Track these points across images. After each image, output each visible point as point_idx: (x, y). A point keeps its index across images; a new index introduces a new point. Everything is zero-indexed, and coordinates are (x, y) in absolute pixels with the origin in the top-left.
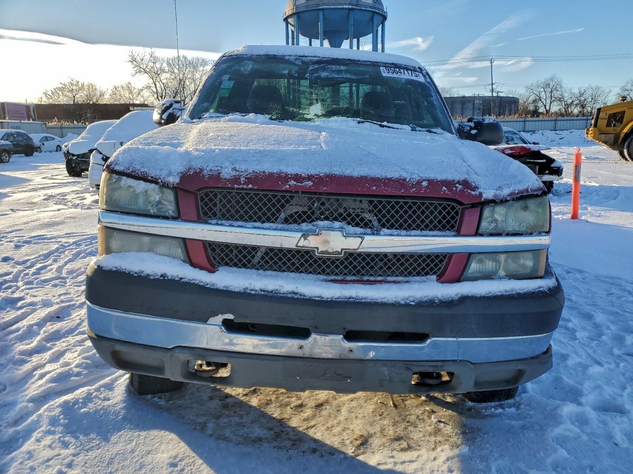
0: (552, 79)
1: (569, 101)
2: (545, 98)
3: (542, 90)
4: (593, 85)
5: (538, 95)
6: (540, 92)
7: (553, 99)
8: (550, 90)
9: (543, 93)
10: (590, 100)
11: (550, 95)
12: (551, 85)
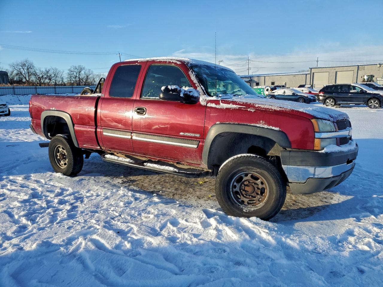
0: (26, 61)
1: (41, 76)
2: (24, 73)
3: (21, 67)
4: (54, 67)
5: (19, 70)
6: (20, 69)
7: (30, 73)
8: (26, 68)
9: (22, 70)
10: (54, 76)
11: (27, 71)
12: (27, 65)
